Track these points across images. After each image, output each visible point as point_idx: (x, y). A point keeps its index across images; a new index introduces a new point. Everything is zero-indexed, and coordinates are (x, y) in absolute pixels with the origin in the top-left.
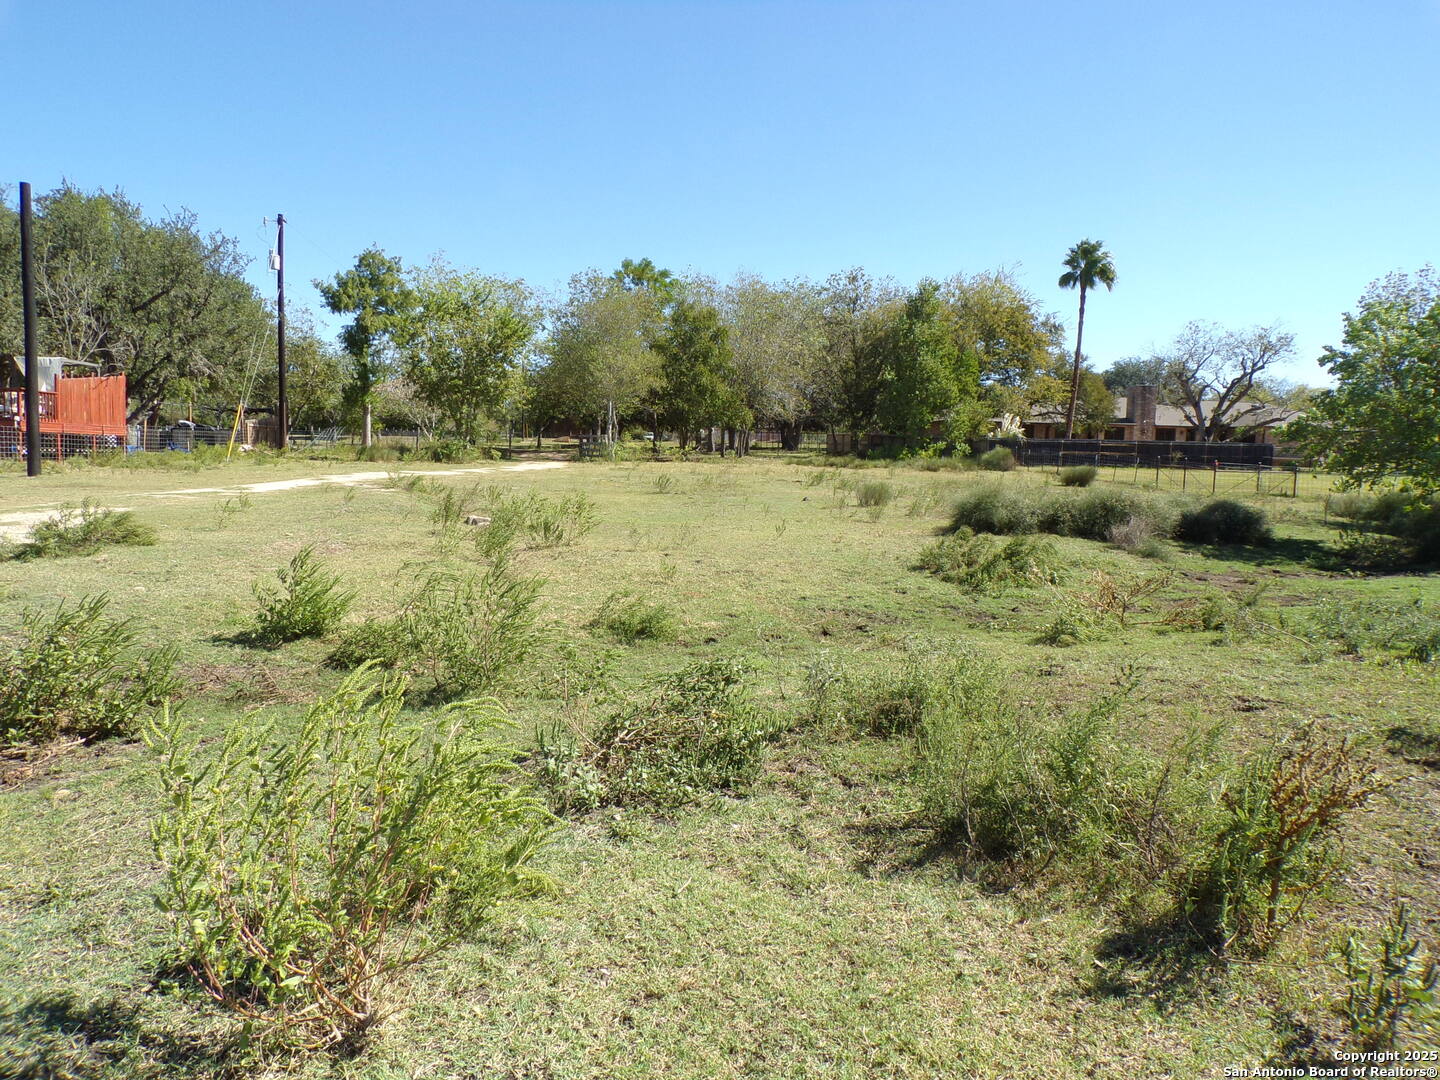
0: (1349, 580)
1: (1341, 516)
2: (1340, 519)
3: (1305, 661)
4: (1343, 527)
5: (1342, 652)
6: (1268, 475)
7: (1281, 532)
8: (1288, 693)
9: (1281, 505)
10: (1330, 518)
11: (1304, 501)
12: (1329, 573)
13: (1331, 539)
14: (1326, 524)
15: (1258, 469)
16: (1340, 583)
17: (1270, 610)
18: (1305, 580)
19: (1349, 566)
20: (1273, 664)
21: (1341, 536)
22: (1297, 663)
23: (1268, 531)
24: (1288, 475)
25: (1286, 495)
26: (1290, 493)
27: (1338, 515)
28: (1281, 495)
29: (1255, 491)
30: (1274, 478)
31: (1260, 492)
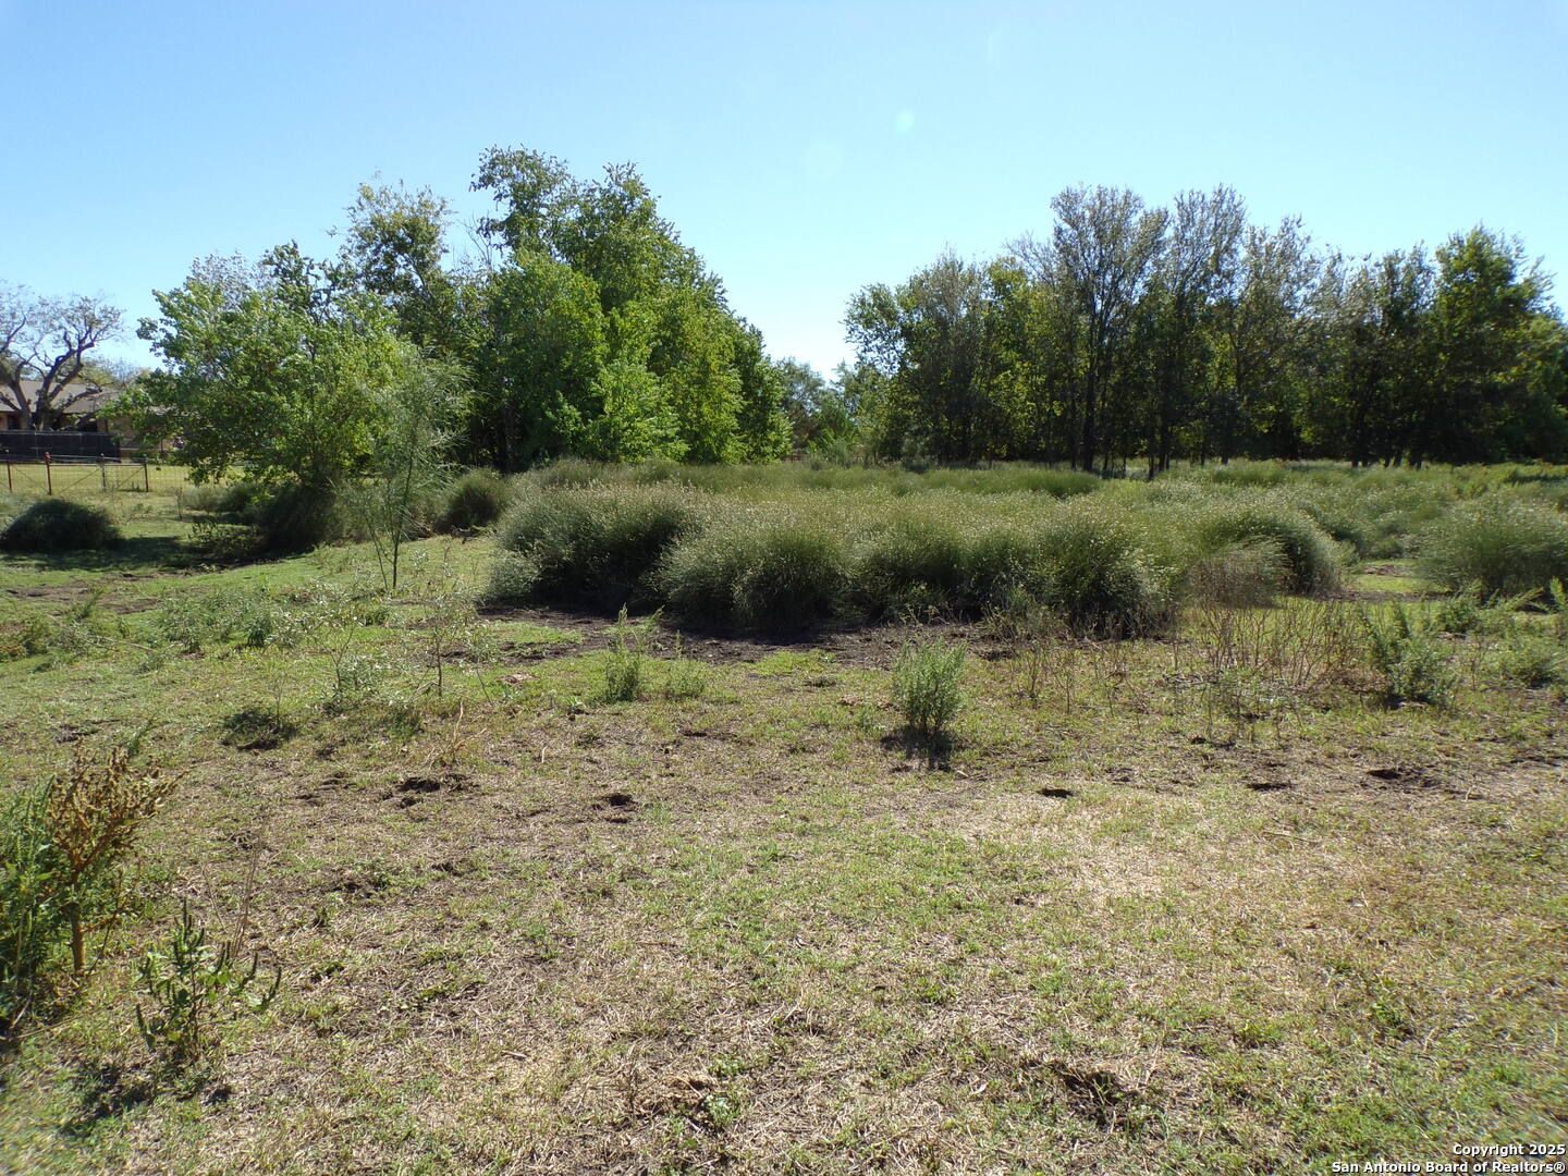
0: (204, 575)
1: (197, 509)
2: (195, 513)
3: (145, 669)
4: (197, 520)
5: (185, 652)
6: (115, 469)
7: (129, 531)
8: (125, 709)
9: (130, 501)
10: (185, 512)
11: (160, 495)
12: (185, 571)
13: (185, 533)
14: (180, 518)
15: (100, 462)
16: (195, 580)
17: (108, 619)
18: (158, 582)
19: (204, 560)
20: (109, 680)
21: (195, 530)
22: (135, 673)
23: (115, 531)
24: (137, 467)
25: (138, 490)
26: (143, 487)
27: (193, 508)
28: (133, 490)
29: (100, 486)
30: (122, 472)
31: (107, 489)
